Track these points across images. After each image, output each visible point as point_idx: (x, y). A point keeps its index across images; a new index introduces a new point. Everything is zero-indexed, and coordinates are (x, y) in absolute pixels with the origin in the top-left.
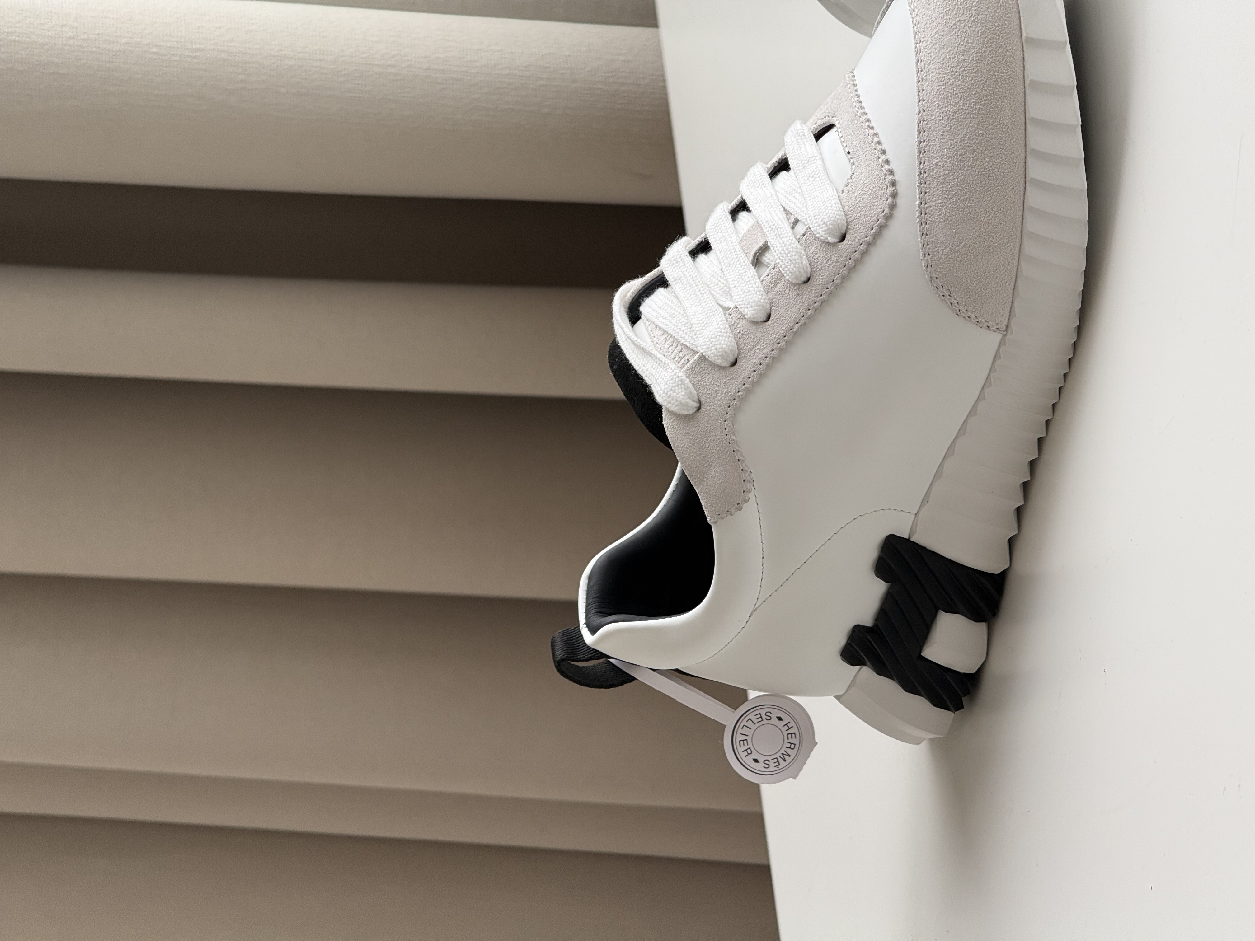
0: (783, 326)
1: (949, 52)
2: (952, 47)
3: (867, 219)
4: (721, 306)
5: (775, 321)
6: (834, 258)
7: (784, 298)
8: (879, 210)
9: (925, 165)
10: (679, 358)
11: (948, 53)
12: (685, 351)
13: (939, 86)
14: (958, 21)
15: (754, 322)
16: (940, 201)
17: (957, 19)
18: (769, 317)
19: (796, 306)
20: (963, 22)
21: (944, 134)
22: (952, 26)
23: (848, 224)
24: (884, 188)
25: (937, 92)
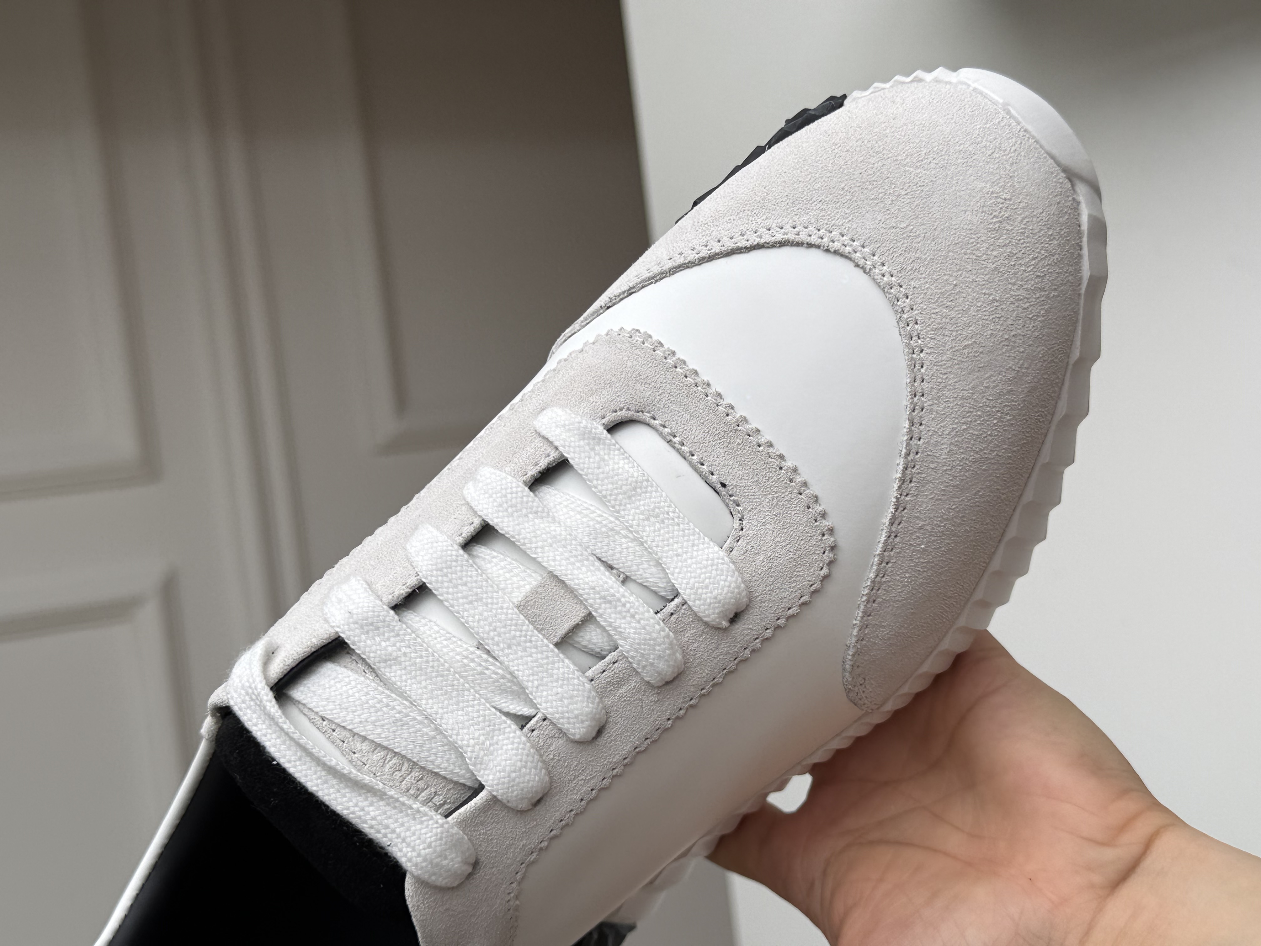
0: (626, 746)
1: (989, 377)
2: (995, 372)
3: (785, 595)
4: (507, 714)
5: (612, 738)
6: (723, 648)
7: (632, 705)
8: (806, 583)
9: (899, 527)
10: (418, 790)
11: (986, 379)
12: (429, 778)
13: (957, 423)
14: (1014, 336)
15: (580, 743)
16: (907, 575)
17: (1013, 333)
18: (600, 732)
19: (650, 717)
20: (1021, 337)
21: (947, 489)
22: (1002, 341)
23: (750, 600)
24: (817, 552)
25: (952, 431)
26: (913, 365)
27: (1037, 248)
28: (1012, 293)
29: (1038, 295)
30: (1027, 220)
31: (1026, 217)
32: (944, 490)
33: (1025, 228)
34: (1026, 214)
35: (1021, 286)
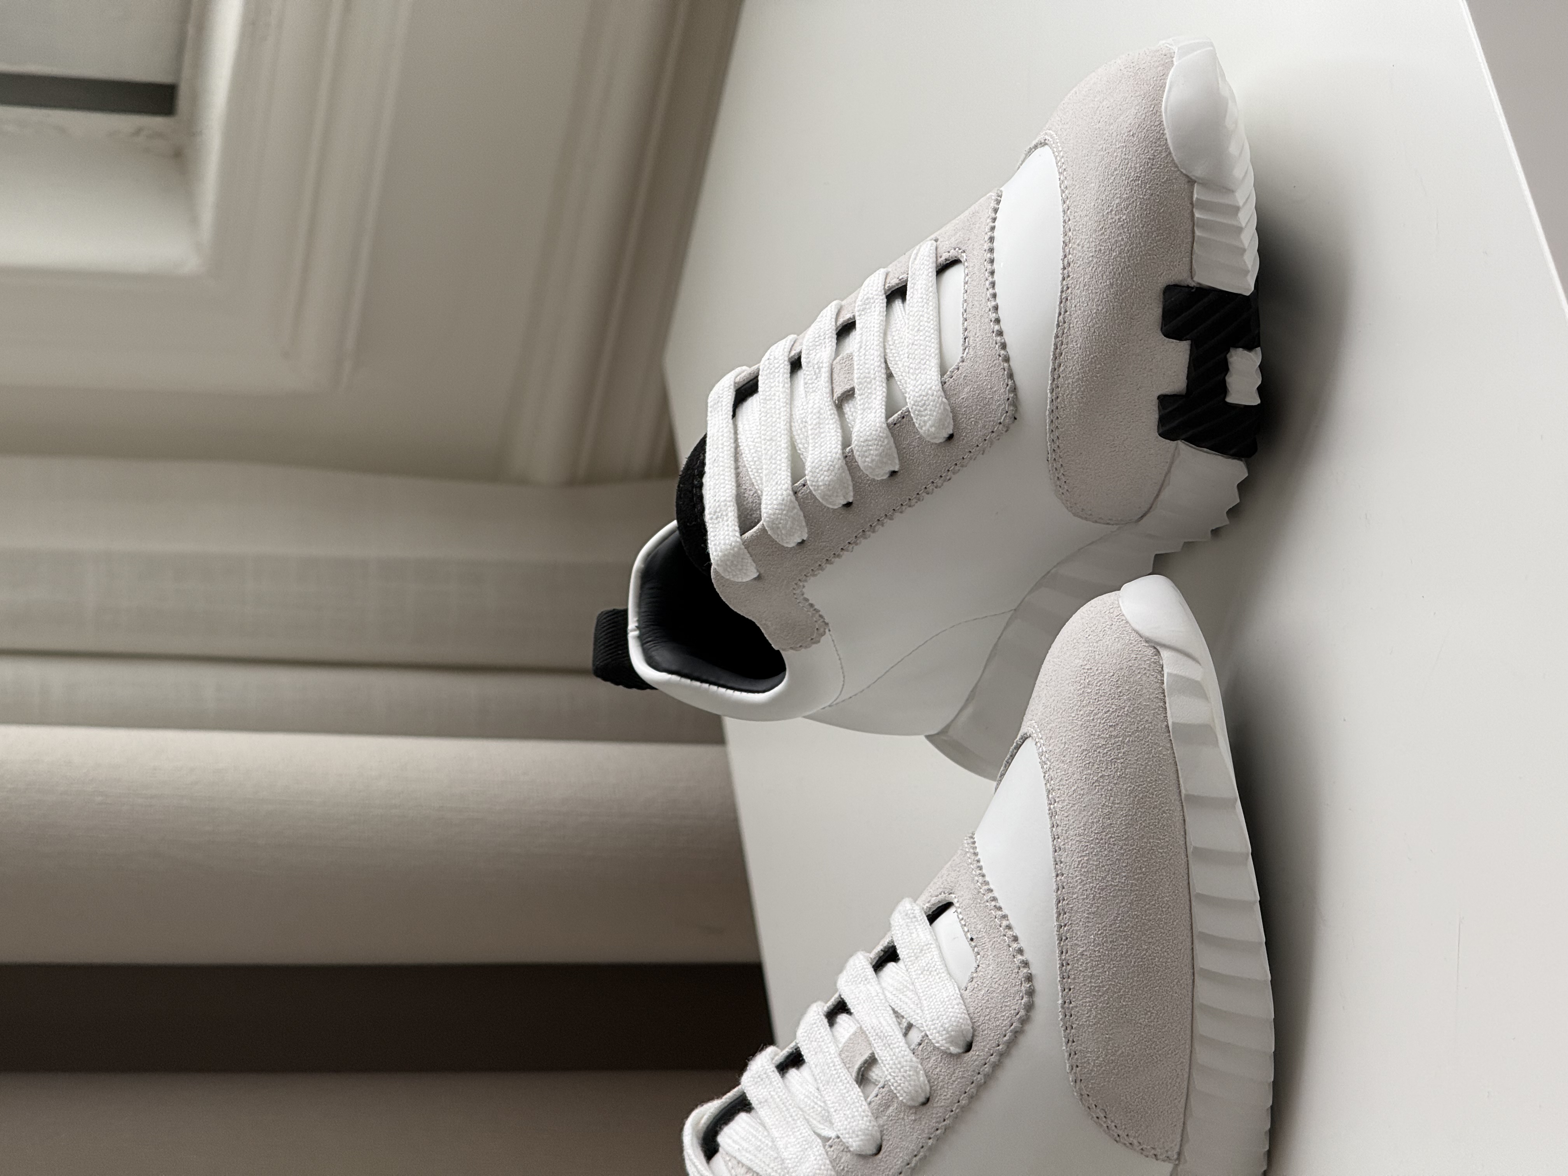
0: (898, 1161)
1: (1092, 815)
2: (1094, 809)
3: (998, 1023)
4: (819, 1135)
5: (887, 1154)
6: (958, 1073)
7: (897, 1124)
8: (1012, 1011)
9: (1067, 955)
11: (1090, 816)
13: (1081, 857)
14: (1101, 777)
15: (862, 1156)
16: (1088, 1000)
17: (1100, 775)
18: (879, 1149)
19: (913, 1135)
20: (1107, 778)
21: (1090, 916)
22: (1094, 783)
23: (974, 1030)
24: (1017, 984)
25: (1079, 865)
26: (1052, 815)
27: (1108, 704)
28: (1094, 742)
29: (1113, 741)
30: (1101, 683)
31: (1100, 681)
32: (1088, 917)
33: (1099, 689)
34: (1101, 678)
35: (1099, 735)
